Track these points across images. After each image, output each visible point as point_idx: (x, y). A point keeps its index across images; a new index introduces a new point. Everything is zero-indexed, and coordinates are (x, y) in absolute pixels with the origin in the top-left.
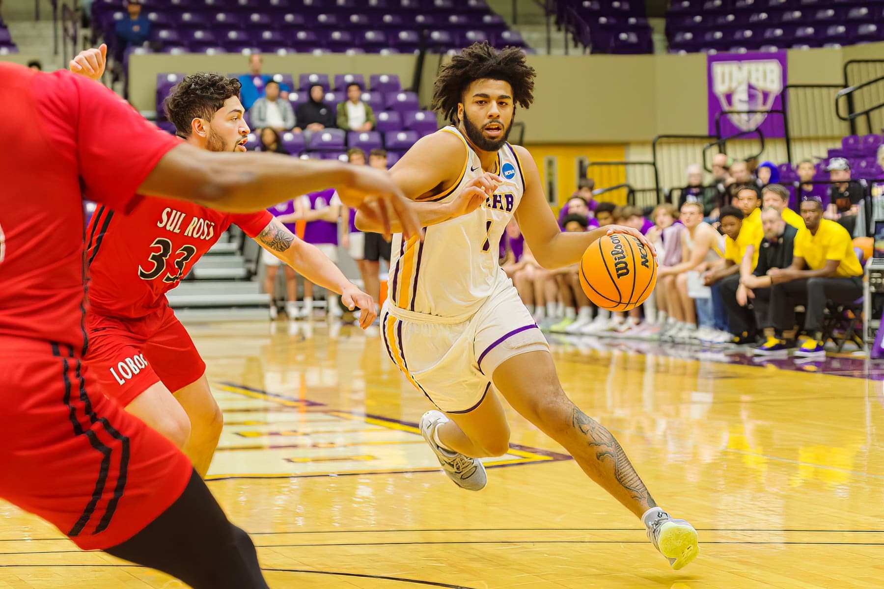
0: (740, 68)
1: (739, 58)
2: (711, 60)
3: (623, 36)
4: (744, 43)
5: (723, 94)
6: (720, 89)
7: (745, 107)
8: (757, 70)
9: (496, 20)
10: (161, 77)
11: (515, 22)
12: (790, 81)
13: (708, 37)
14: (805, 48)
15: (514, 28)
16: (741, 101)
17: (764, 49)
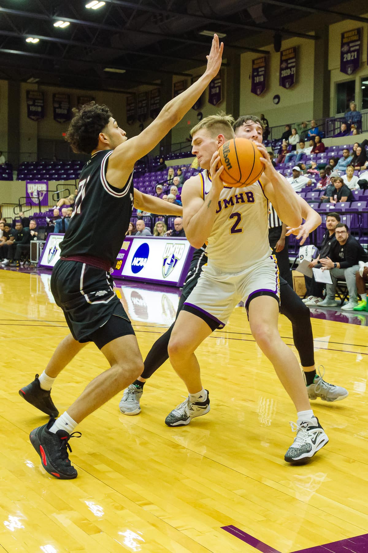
0: (35, 186)
2: (27, 183)
4: (38, 179)
5: (30, 193)
6: (29, 191)
7: (36, 197)
8: (40, 186)
12: (49, 190)
13: (28, 177)
14: (54, 181)
16: (35, 195)
17: (43, 181)
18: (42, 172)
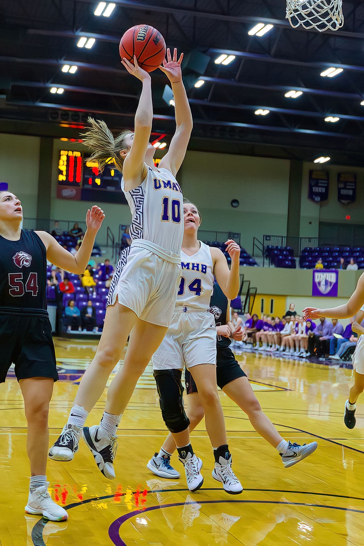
0: (323, 275)
2: (314, 272)
3: (287, 262)
5: (318, 282)
6: (317, 280)
7: (324, 287)
8: (329, 276)
9: (248, 255)
11: (253, 256)
12: (339, 279)
15: (253, 258)
16: (323, 285)
17: (331, 269)
18: (328, 259)
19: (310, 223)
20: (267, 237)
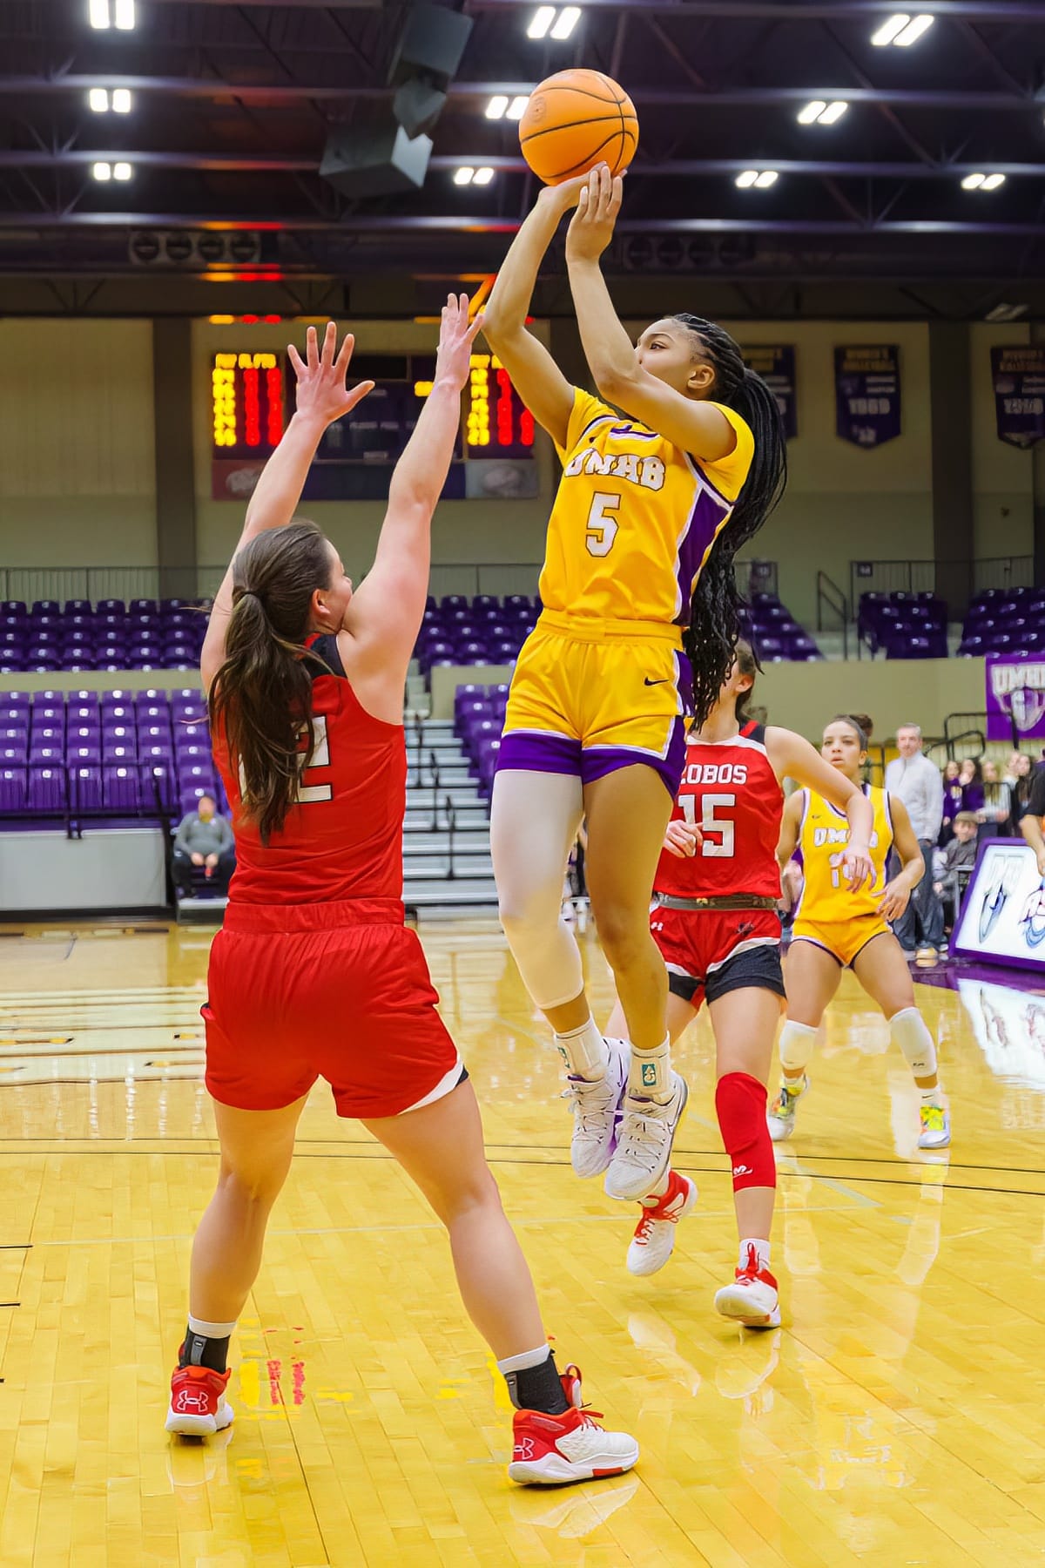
0: (1017, 672)
1: (1019, 660)
2: (990, 662)
3: (915, 641)
4: (1029, 646)
5: (1001, 696)
6: (999, 690)
7: (1021, 708)
8: (1033, 672)
9: (795, 628)
10: (460, 688)
11: (820, 628)
15: (811, 635)
16: (1018, 702)
19: (1006, 513)
20: (862, 567)
